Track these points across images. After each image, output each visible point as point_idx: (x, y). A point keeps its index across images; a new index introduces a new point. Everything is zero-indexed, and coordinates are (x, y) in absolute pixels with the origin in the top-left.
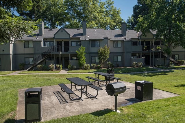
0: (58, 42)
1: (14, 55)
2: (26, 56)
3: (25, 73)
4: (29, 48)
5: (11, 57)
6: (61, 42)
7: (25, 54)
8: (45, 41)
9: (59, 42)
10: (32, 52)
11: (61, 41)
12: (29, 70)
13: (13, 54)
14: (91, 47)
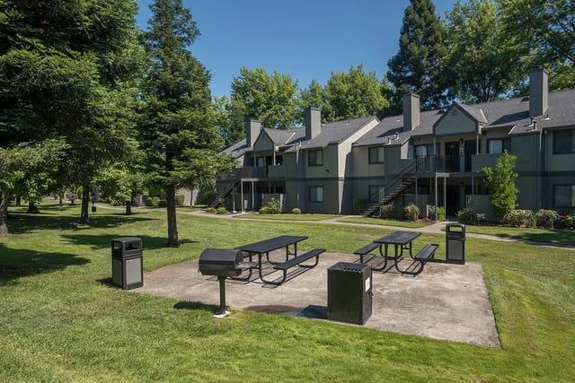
0: (447, 145)
1: (347, 179)
2: (373, 183)
3: (360, 221)
4: (378, 163)
5: (341, 185)
6: (457, 144)
7: (369, 178)
8: (415, 144)
9: (451, 143)
10: (381, 173)
11: (458, 140)
12: (369, 216)
13: (345, 178)
14: (554, 153)
